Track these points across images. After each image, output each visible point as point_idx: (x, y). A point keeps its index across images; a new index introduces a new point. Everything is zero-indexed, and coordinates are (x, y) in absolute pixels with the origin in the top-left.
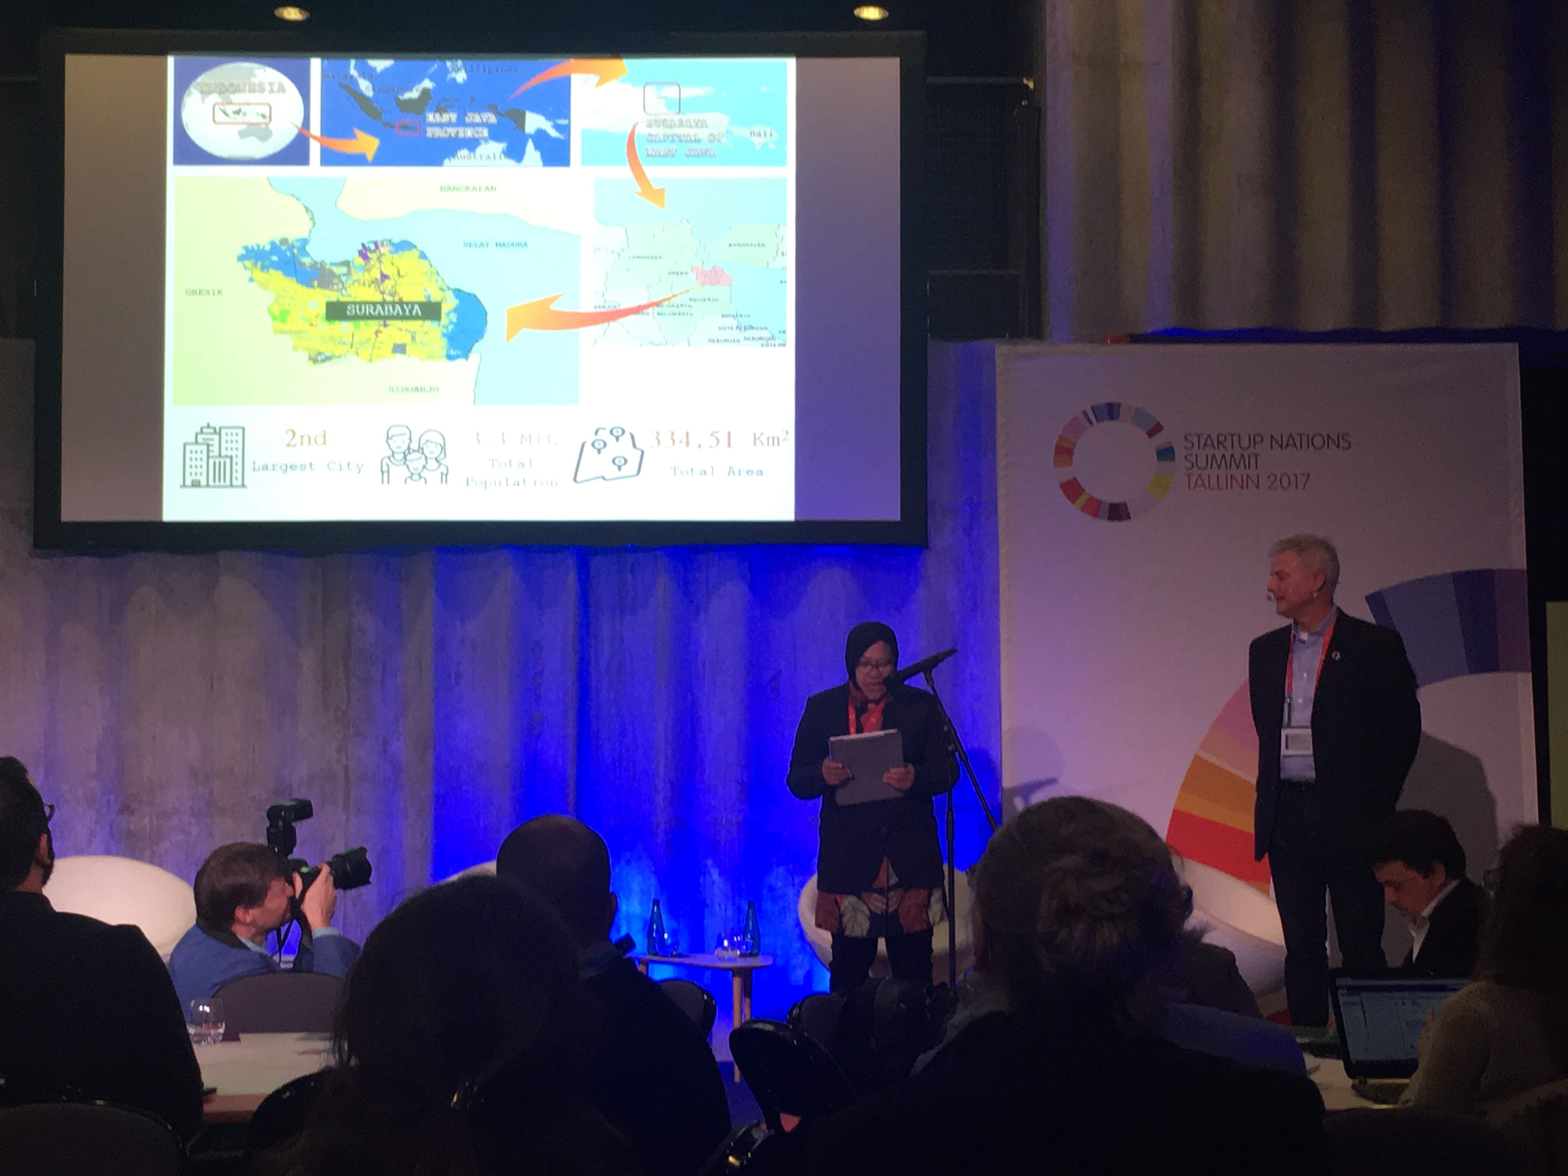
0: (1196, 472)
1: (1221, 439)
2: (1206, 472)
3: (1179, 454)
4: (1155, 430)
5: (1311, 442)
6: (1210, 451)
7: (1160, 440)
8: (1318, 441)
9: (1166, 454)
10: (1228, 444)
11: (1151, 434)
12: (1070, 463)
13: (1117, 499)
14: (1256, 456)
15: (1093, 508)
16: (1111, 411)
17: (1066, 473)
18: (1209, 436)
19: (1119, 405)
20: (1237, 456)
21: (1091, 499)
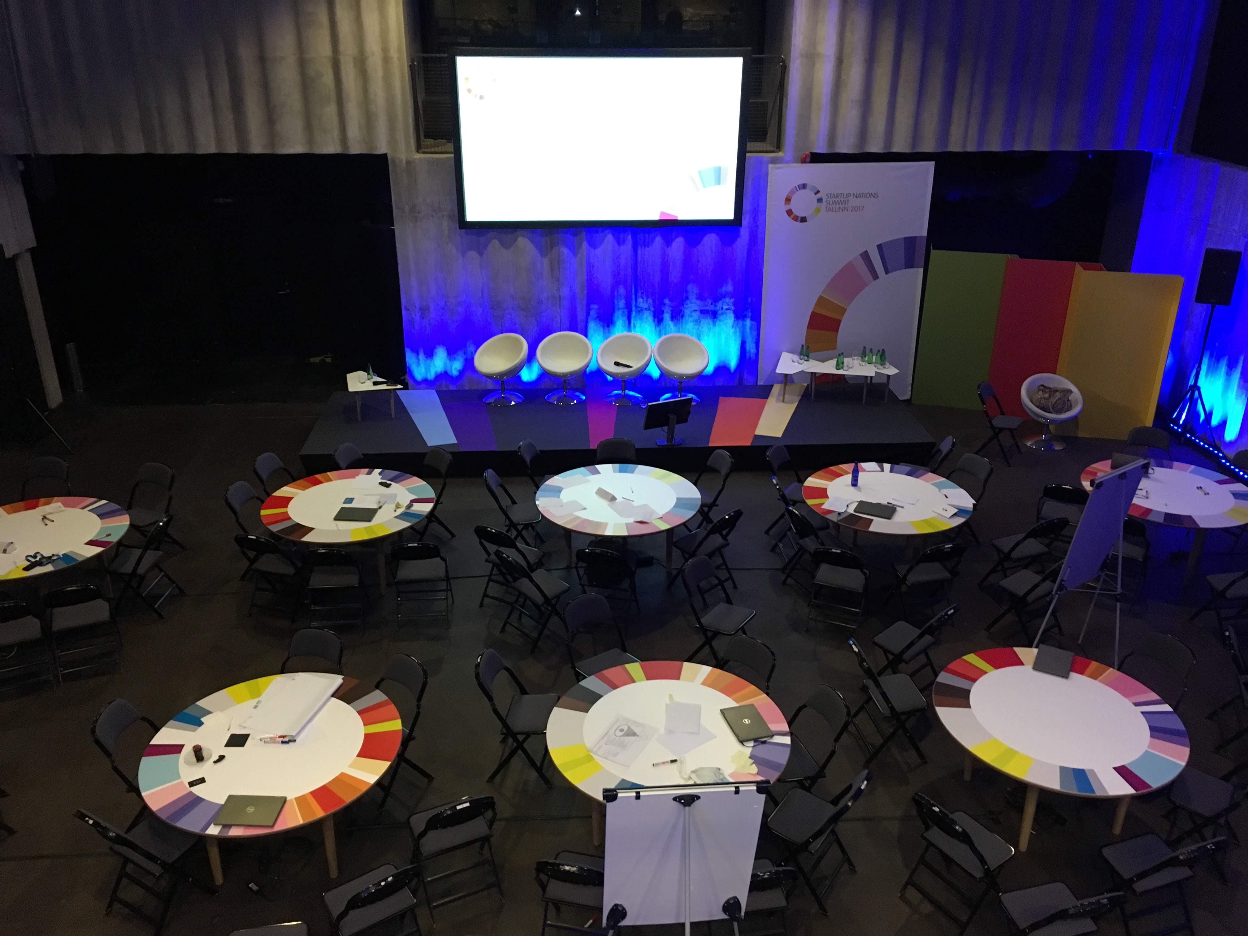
0: (829, 206)
1: (838, 195)
2: (833, 206)
3: (824, 200)
4: (818, 192)
5: (866, 196)
6: (834, 199)
7: (819, 196)
8: (868, 196)
9: (820, 200)
10: (840, 197)
11: (816, 194)
12: (790, 204)
13: (803, 215)
14: (848, 200)
15: (796, 219)
16: (804, 186)
17: (788, 207)
18: (834, 194)
19: (806, 184)
20: (842, 201)
21: (795, 215)
